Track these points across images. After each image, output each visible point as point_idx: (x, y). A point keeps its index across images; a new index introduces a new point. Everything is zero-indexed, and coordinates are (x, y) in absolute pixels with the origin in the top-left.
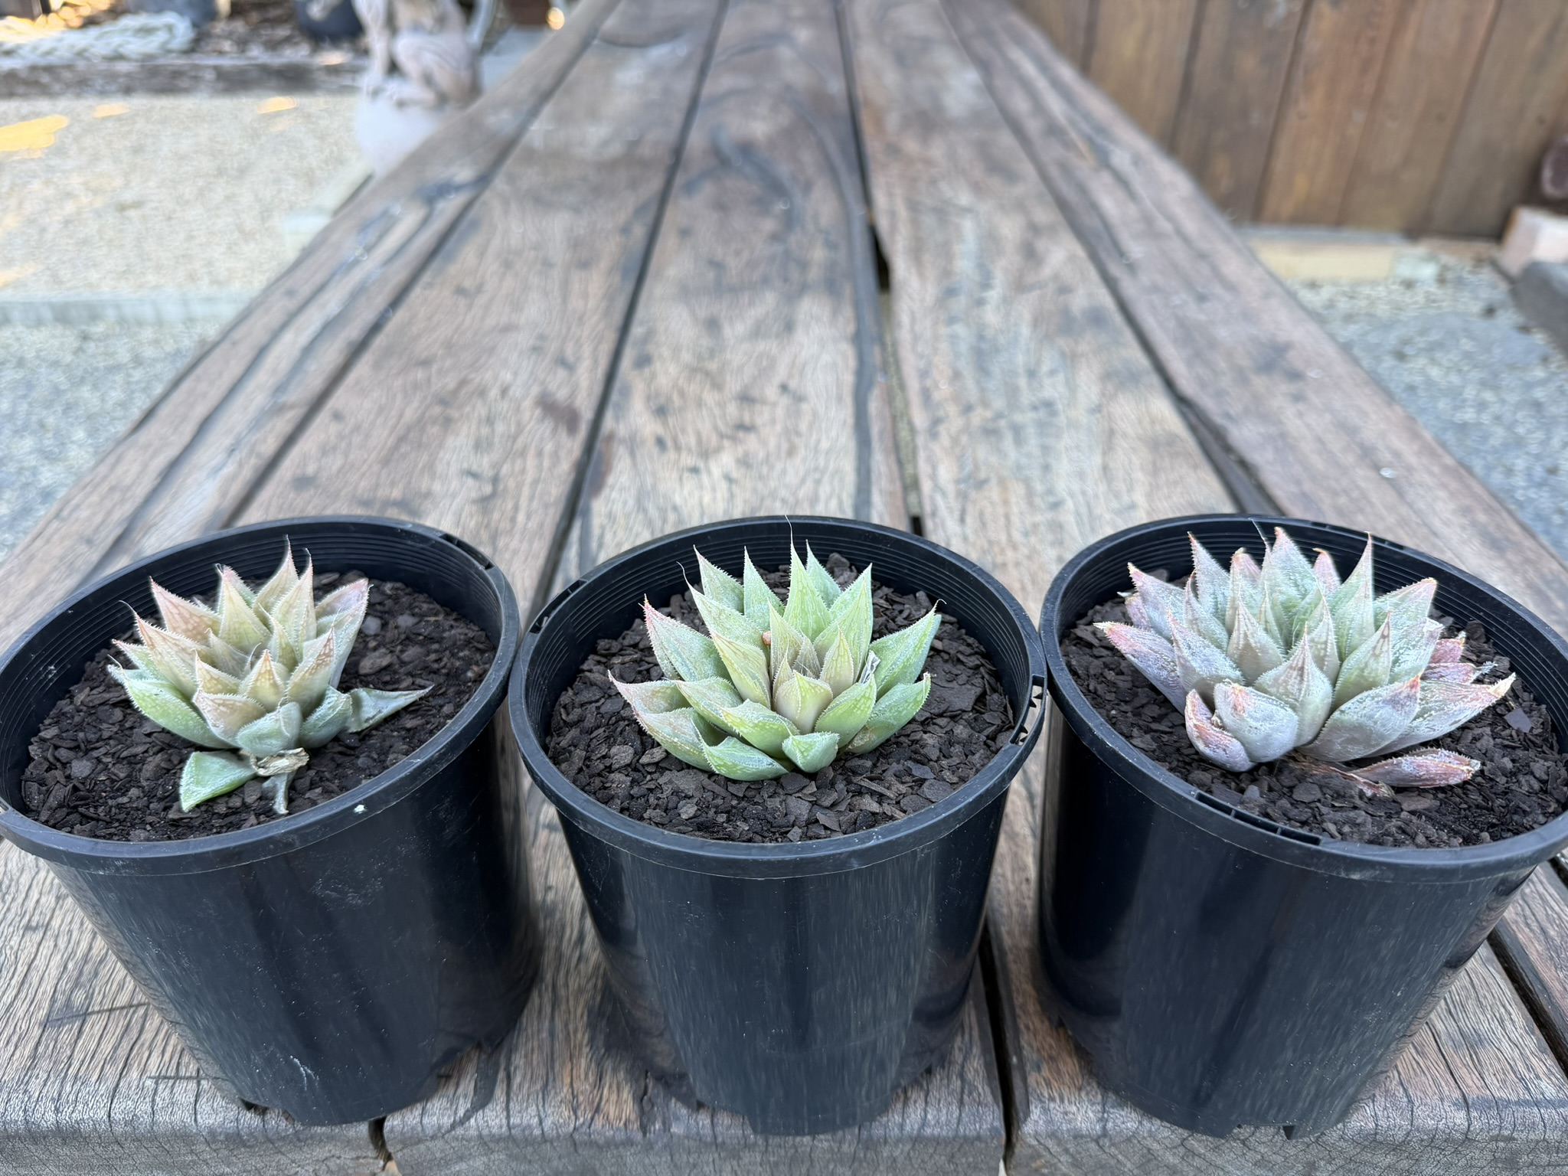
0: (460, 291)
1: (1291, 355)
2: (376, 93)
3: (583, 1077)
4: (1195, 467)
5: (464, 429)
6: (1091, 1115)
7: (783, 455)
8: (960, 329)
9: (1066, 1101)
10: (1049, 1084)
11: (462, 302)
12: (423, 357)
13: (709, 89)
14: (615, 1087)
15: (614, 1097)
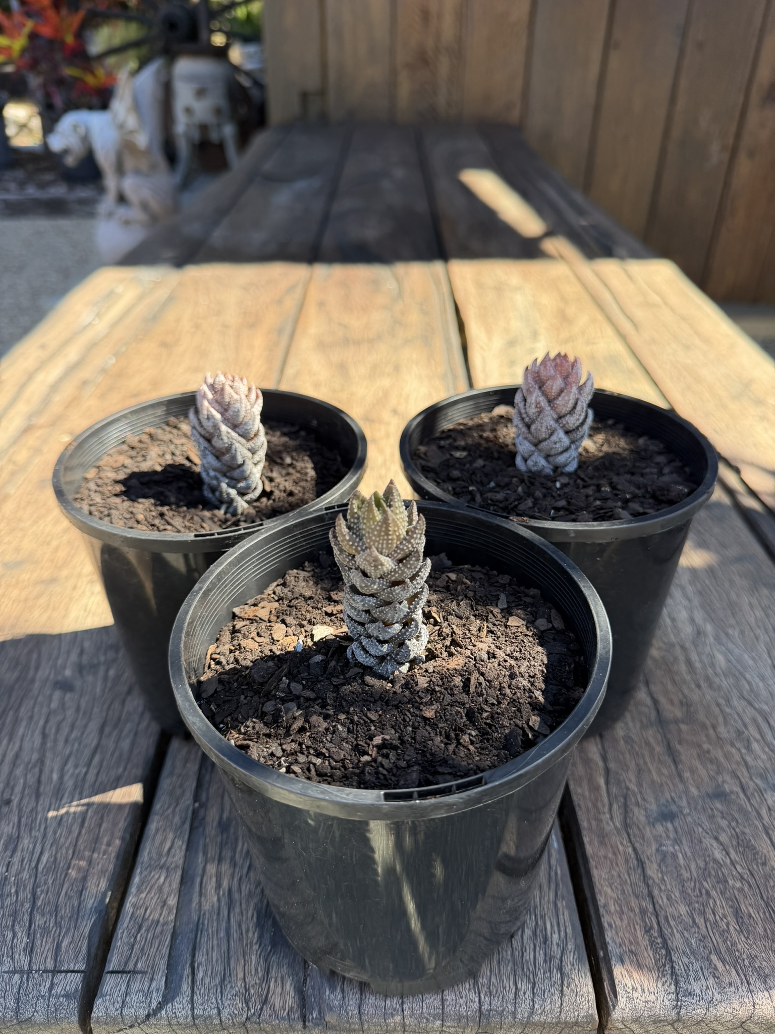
2: (110, 215)
3: (253, 972)
6: (668, 1003)
9: (646, 991)
10: (631, 976)
11: (166, 352)
13: (336, 208)
14: (279, 980)
15: (279, 990)
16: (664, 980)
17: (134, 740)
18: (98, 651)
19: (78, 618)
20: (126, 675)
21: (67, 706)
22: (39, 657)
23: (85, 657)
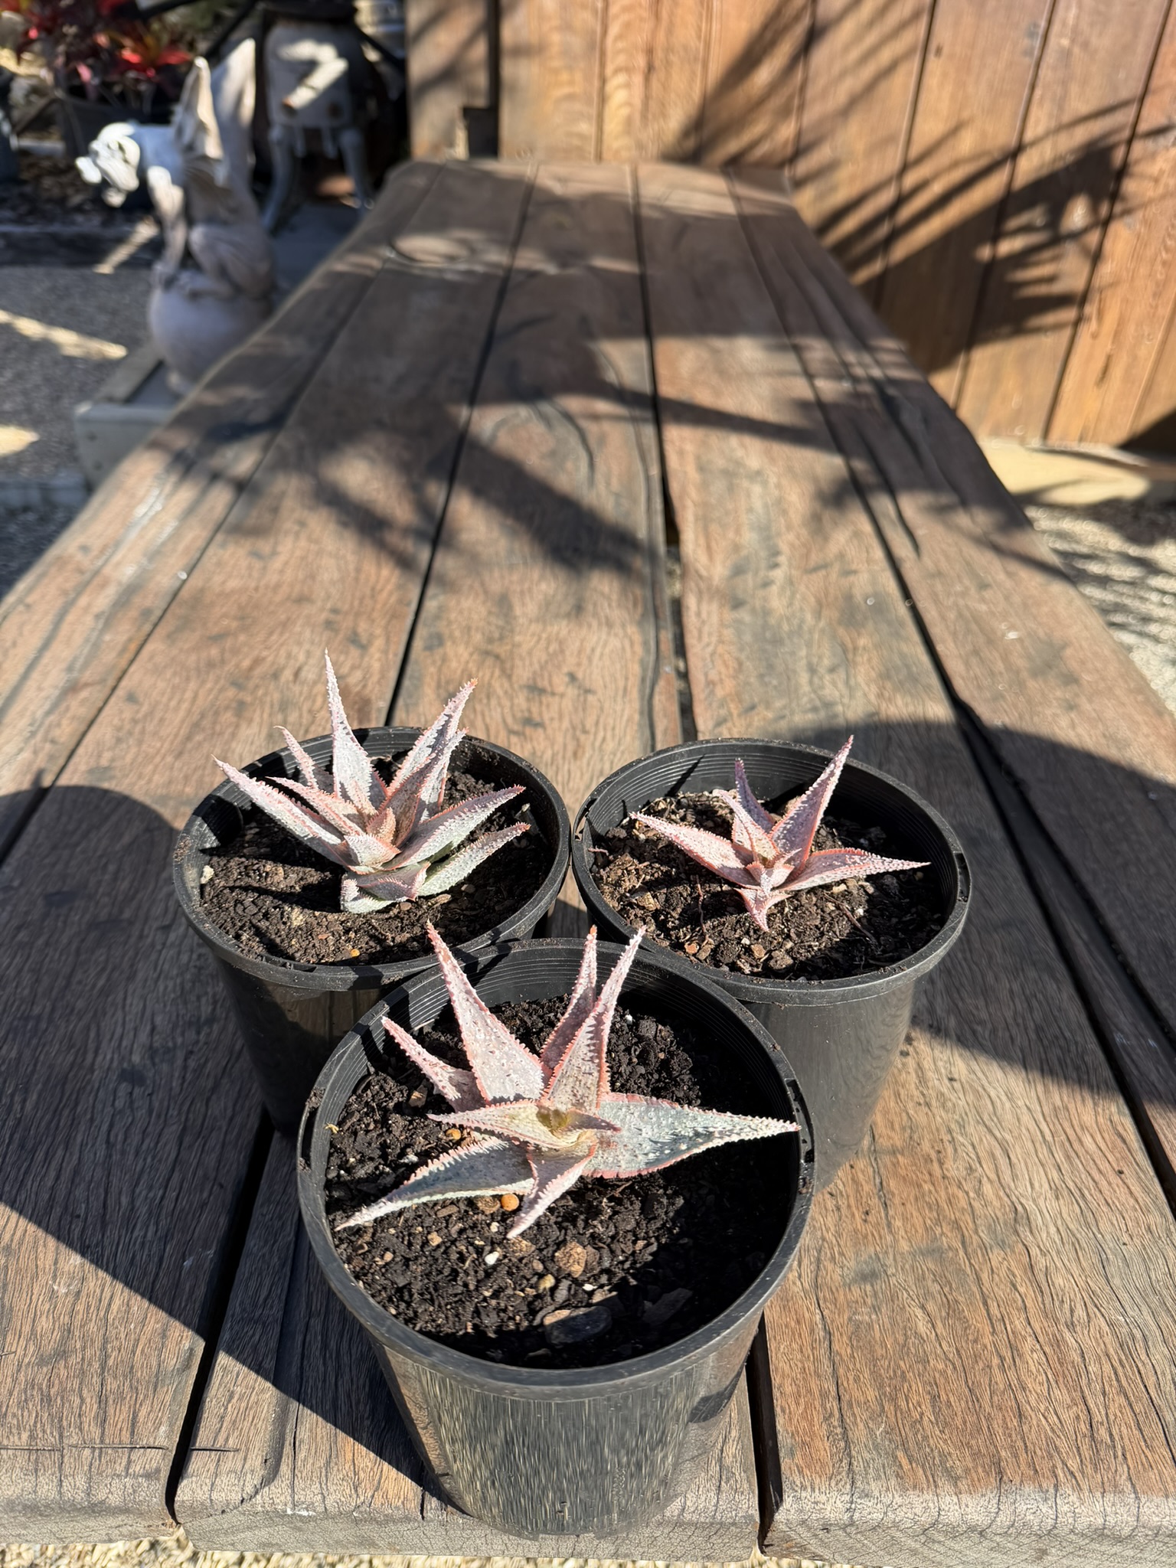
0: (255, 552)
1: (1068, 652)
2: (169, 283)
4: (967, 784)
5: (257, 718)
6: (840, 1505)
7: (569, 754)
8: (745, 615)
10: (801, 1472)
11: (258, 565)
12: (215, 630)
13: (506, 319)
16: (838, 1478)
17: (221, 1154)
18: (173, 1029)
19: (146, 981)
20: (209, 1065)
21: (136, 1105)
22: (98, 1034)
23: (156, 1038)
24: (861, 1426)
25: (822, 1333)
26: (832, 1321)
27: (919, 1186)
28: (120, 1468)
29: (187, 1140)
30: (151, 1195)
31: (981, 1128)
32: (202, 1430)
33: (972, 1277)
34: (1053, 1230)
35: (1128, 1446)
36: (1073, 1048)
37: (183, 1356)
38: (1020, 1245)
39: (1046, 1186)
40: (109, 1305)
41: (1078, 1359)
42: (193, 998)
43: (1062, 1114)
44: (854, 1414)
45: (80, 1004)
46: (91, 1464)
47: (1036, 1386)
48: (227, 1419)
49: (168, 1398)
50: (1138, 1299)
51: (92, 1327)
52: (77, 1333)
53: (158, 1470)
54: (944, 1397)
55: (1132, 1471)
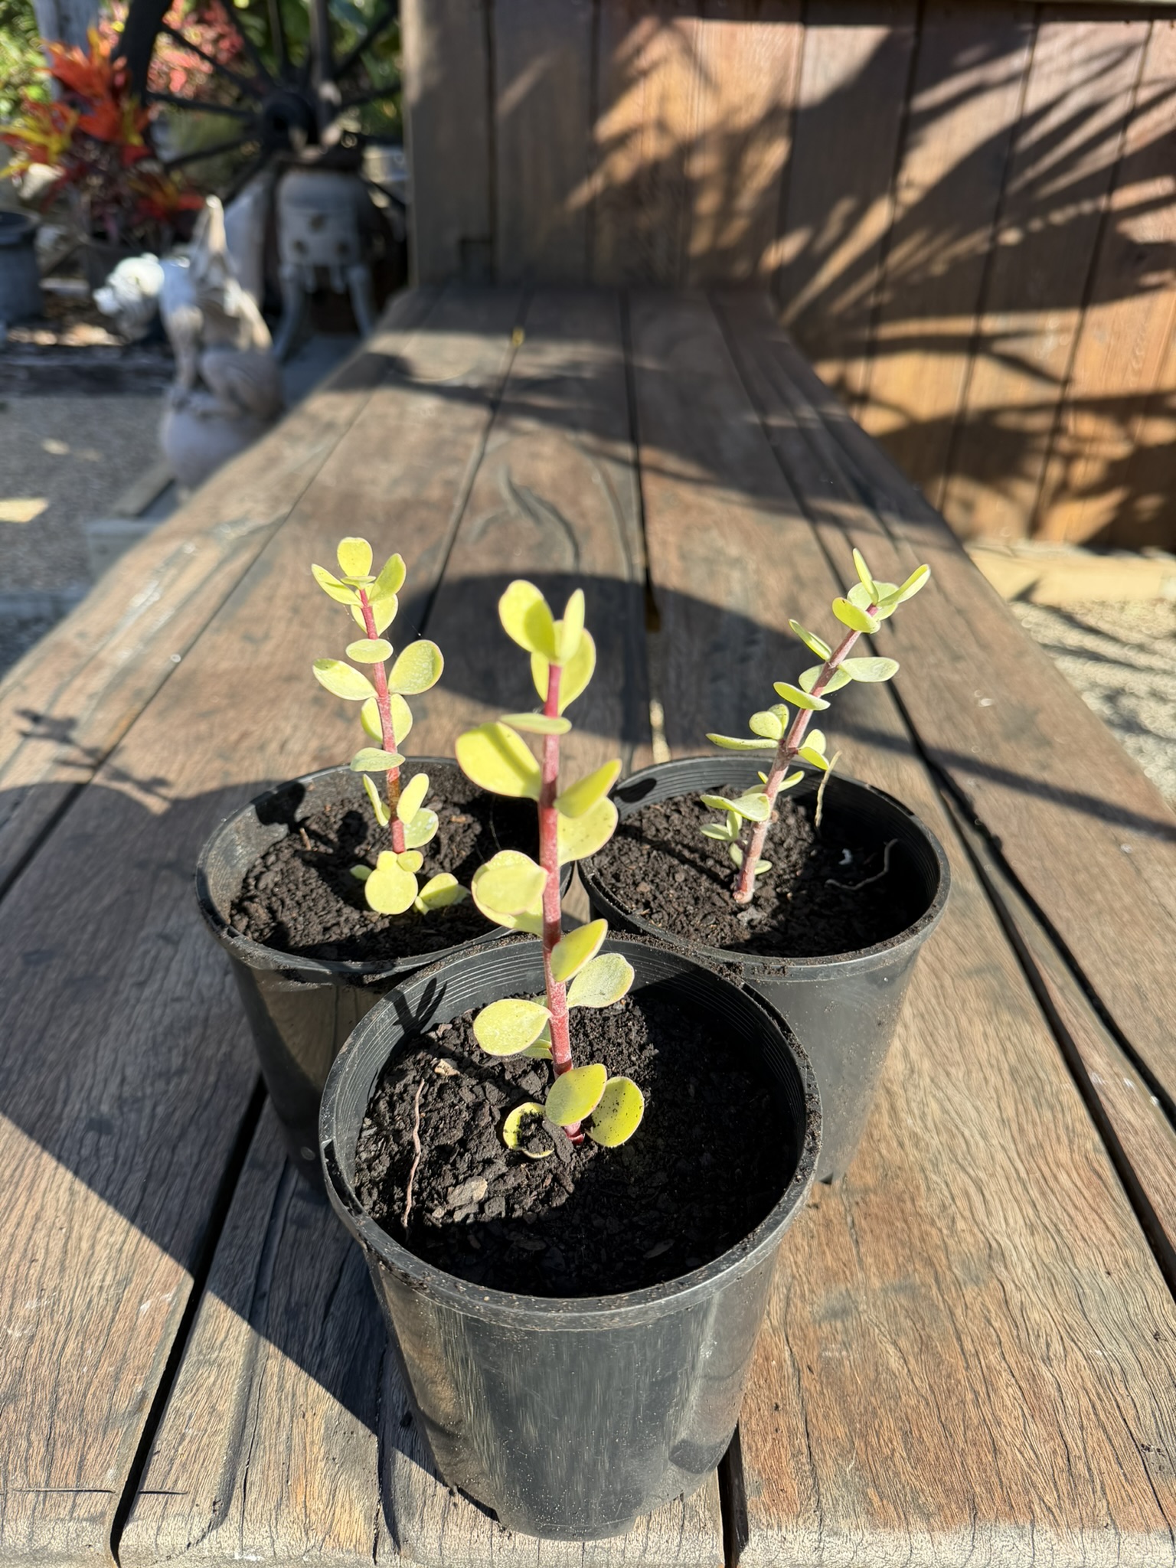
0: (248, 638)
1: (1041, 717)
2: (181, 405)
3: (316, 1495)
6: (808, 1544)
8: (724, 687)
9: (784, 1529)
10: (767, 1510)
11: (250, 648)
12: (206, 707)
14: (347, 1507)
15: (346, 1517)
16: (806, 1516)
17: (185, 1200)
18: (143, 1080)
19: (119, 1033)
20: (178, 1114)
21: (102, 1153)
22: (68, 1085)
23: (126, 1088)
24: (830, 1463)
25: (791, 1370)
26: (801, 1358)
27: (892, 1224)
28: (64, 1513)
29: (151, 1187)
30: (112, 1240)
31: (954, 1166)
32: (150, 1472)
33: (945, 1313)
34: (1028, 1265)
35: (1107, 1481)
36: (1047, 1088)
37: (136, 1399)
38: (995, 1281)
39: (1021, 1222)
40: (63, 1348)
41: (1054, 1393)
42: (164, 1049)
43: (1037, 1153)
44: (823, 1452)
45: (52, 1057)
46: (35, 1508)
47: (1011, 1421)
48: (177, 1462)
49: (118, 1441)
50: (1116, 1334)
51: (44, 1371)
52: (28, 1377)
53: (103, 1514)
54: (916, 1433)
55: (1111, 1506)
